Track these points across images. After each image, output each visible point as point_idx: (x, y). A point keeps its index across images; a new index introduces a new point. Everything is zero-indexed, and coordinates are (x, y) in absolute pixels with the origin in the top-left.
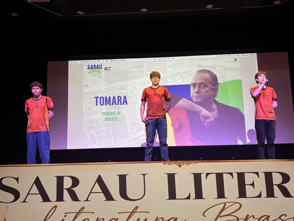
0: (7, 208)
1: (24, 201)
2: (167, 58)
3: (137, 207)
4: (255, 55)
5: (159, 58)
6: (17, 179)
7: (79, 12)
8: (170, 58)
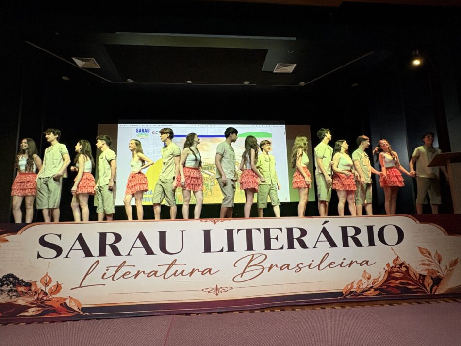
0: (49, 263)
1: (67, 257)
2: (210, 125)
3: (176, 260)
4: (284, 126)
5: (202, 125)
6: (60, 236)
7: (129, 80)
8: (212, 125)
